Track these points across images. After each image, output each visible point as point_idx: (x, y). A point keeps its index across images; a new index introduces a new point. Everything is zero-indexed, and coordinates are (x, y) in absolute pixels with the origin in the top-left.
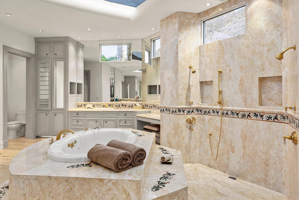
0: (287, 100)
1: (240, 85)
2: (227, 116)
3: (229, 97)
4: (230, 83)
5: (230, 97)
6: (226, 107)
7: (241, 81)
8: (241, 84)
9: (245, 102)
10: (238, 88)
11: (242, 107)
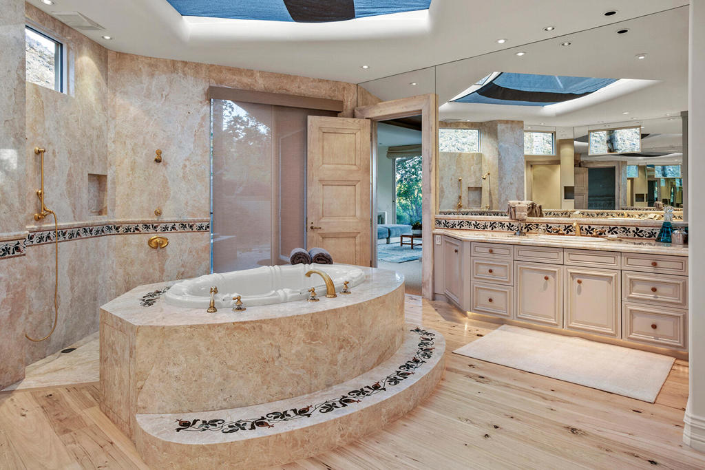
0: (114, 206)
1: (67, 183)
2: (49, 241)
3: (52, 203)
4: (54, 178)
5: (54, 204)
6: (48, 223)
7: (68, 175)
8: (69, 182)
9: (73, 212)
10: (65, 187)
11: (71, 221)
